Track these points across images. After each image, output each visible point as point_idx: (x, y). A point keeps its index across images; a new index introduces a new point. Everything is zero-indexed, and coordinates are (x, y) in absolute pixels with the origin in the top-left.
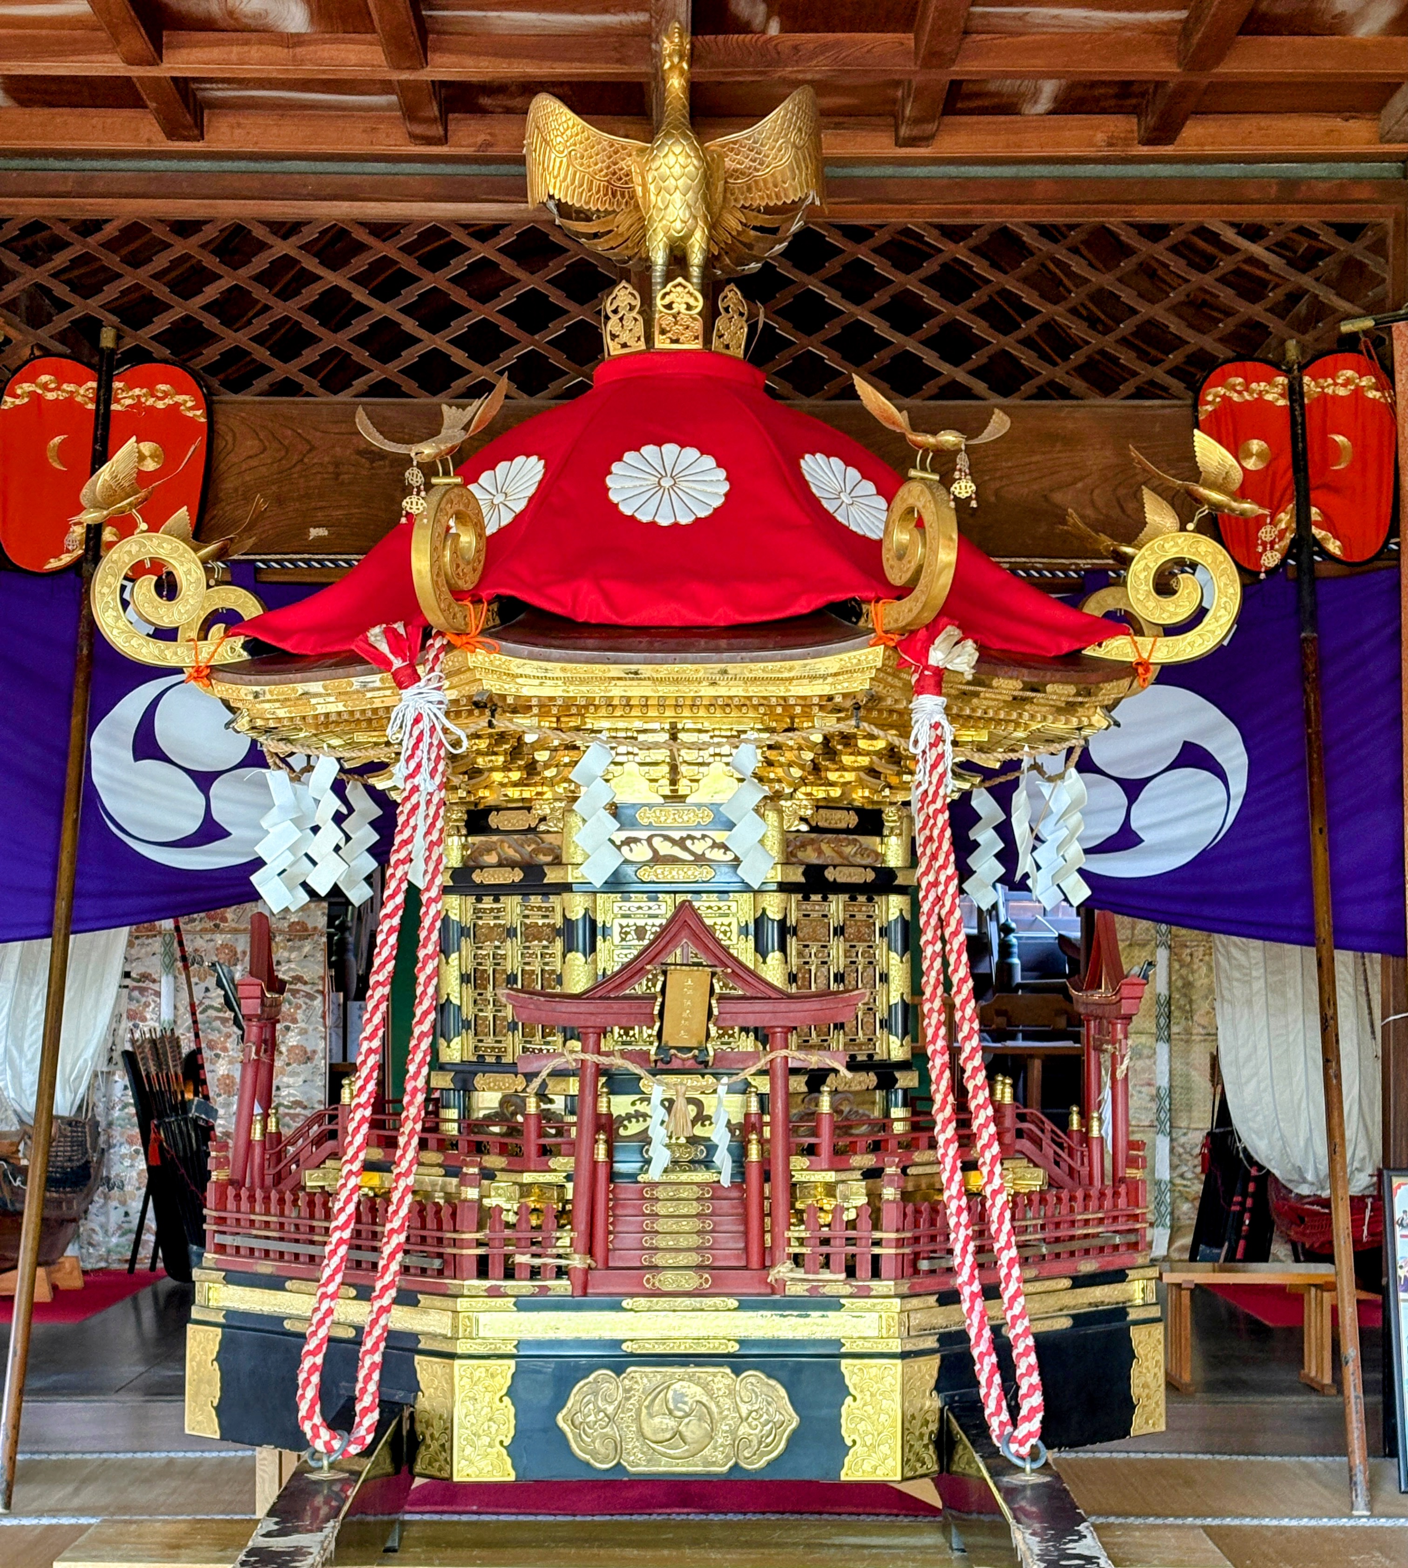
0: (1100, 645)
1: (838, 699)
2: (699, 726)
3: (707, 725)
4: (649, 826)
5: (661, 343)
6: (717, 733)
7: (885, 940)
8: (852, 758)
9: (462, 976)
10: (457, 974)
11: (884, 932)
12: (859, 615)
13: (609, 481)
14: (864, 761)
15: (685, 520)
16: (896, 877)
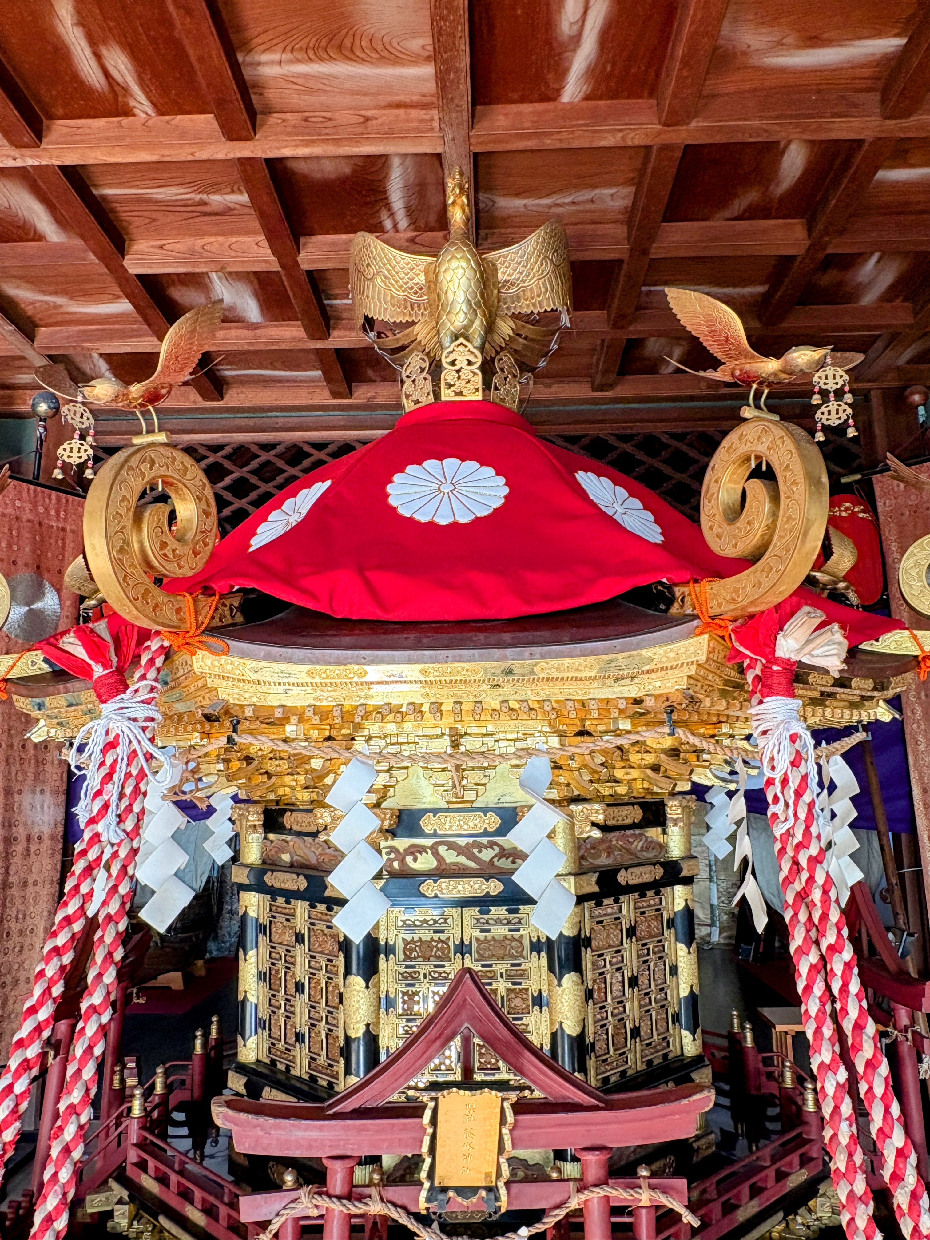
0: (877, 640)
1: (649, 703)
2: (484, 731)
3: (490, 728)
4: (435, 835)
5: (447, 395)
6: (502, 736)
7: (672, 931)
8: (639, 756)
9: (260, 973)
10: (254, 971)
11: (671, 923)
12: (670, 601)
13: (390, 488)
14: (650, 759)
15: (464, 519)
16: (681, 870)
